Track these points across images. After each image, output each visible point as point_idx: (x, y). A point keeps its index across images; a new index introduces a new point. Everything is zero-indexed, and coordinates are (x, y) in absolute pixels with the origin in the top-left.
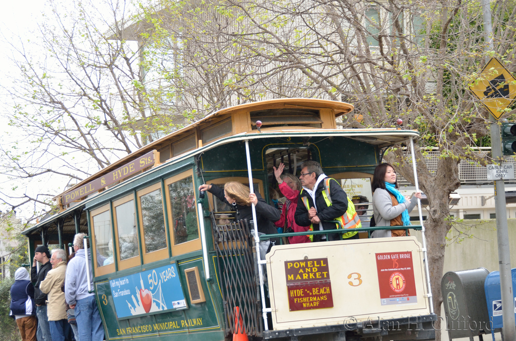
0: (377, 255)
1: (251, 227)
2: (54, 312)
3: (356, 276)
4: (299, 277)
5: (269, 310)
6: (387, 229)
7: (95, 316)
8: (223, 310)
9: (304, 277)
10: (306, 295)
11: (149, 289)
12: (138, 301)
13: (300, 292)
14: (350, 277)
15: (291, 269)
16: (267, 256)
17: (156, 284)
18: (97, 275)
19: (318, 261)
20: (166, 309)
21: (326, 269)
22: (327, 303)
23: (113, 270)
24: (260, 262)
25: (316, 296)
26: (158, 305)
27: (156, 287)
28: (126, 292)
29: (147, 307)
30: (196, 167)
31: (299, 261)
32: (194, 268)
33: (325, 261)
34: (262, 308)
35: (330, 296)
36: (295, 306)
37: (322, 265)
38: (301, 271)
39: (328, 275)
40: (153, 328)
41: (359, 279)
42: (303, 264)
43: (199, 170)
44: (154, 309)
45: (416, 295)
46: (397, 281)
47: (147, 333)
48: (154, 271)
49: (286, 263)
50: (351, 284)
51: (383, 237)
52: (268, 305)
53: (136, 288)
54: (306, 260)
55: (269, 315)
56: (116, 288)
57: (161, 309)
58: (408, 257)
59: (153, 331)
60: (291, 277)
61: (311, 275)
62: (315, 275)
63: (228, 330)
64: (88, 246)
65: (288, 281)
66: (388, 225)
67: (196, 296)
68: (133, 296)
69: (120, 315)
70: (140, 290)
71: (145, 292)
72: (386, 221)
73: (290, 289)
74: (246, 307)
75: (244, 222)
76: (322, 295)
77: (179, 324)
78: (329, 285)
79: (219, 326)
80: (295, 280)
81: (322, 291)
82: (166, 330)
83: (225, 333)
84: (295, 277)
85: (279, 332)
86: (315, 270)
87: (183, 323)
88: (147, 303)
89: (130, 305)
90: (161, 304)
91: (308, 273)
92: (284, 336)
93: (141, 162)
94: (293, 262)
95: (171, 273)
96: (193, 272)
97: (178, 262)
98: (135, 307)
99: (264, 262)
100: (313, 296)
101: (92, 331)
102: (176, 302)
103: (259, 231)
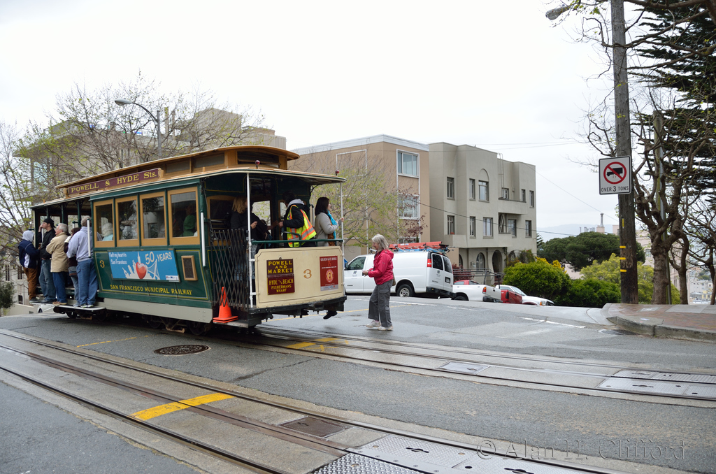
0: (320, 258)
1: (247, 235)
2: (56, 266)
3: (308, 272)
4: (275, 272)
5: (254, 294)
6: (325, 241)
7: (92, 273)
8: (212, 288)
9: (279, 272)
10: (279, 284)
11: (145, 264)
12: (133, 270)
13: (275, 282)
14: (305, 272)
15: (271, 266)
16: (256, 256)
17: (152, 261)
18: (96, 246)
19: (288, 261)
20: (159, 279)
21: (292, 266)
22: (291, 290)
23: (113, 246)
24: (251, 260)
25: (285, 284)
26: (152, 275)
27: (151, 264)
28: (124, 262)
29: (142, 275)
30: (201, 187)
31: (276, 261)
32: (191, 256)
33: (292, 260)
34: (249, 292)
35: (293, 285)
36: (271, 291)
37: (290, 263)
38: (277, 267)
39: (293, 270)
40: (144, 289)
41: (310, 273)
42: (278, 263)
43: (202, 188)
44: (148, 277)
45: (337, 283)
46: (330, 275)
47: (138, 291)
48: (152, 252)
49: (268, 261)
50: (305, 276)
51: (323, 246)
52: (254, 291)
53: (133, 261)
54: (280, 260)
55: (254, 297)
56: (114, 259)
57: (154, 279)
58: (335, 259)
59: (144, 291)
60: (270, 271)
61: (283, 270)
62: (285, 270)
63: (215, 302)
64: (91, 226)
65: (268, 274)
66: (326, 238)
67: (190, 274)
68: (129, 266)
69: (115, 276)
70: (137, 263)
71: (141, 266)
72: (325, 234)
73: (269, 279)
74: (234, 289)
75: (241, 231)
76: (289, 284)
77: (170, 291)
78: (293, 277)
79: (207, 298)
80: (272, 274)
81: (289, 282)
82: (156, 293)
83: (213, 304)
84: (273, 271)
85: (261, 309)
86: (286, 267)
87: (173, 291)
88: (142, 272)
89: (125, 271)
90: (155, 275)
91: (281, 269)
92: (264, 312)
93: (145, 175)
94: (272, 261)
95: (168, 256)
96: (190, 259)
97: (175, 249)
98: (130, 273)
99: (253, 260)
100: (283, 285)
101: (89, 283)
102: (170, 276)
103: (251, 238)
